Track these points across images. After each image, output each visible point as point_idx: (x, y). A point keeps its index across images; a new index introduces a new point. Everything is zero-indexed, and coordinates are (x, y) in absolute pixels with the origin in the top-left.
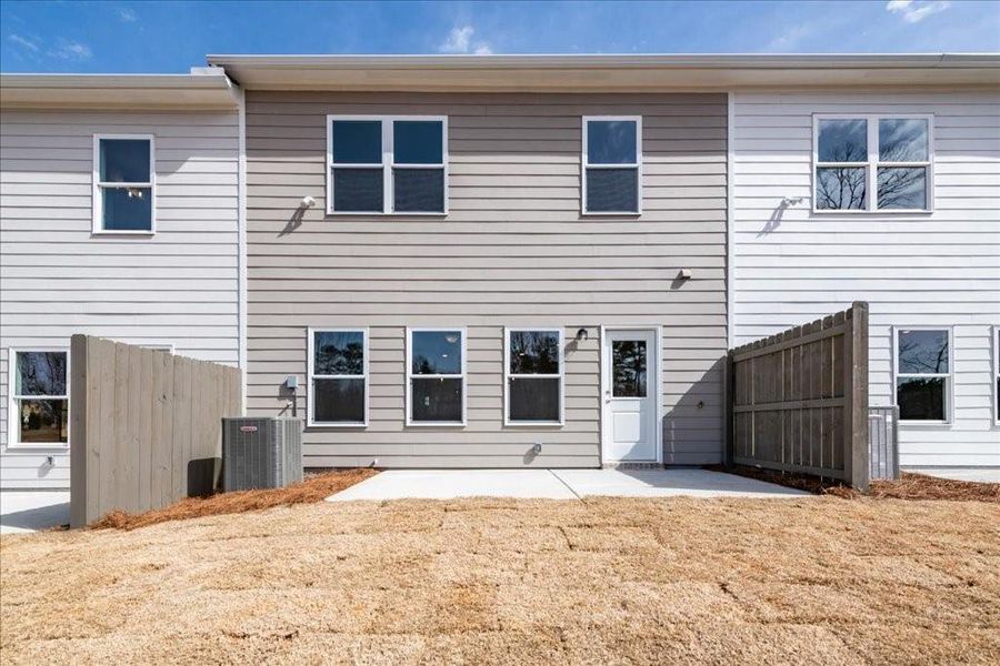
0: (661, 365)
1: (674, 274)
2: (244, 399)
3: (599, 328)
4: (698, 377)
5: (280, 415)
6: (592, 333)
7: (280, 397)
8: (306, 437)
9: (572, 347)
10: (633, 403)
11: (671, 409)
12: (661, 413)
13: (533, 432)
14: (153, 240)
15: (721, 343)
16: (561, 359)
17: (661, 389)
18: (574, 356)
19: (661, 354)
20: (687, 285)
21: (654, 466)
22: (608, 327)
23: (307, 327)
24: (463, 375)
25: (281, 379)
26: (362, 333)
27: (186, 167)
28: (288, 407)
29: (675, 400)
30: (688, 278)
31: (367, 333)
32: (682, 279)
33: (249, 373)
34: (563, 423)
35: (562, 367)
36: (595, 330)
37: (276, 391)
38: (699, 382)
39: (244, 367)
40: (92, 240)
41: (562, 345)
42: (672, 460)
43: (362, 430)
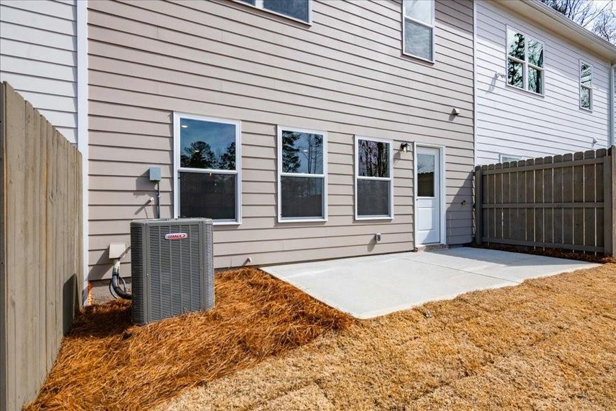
0: (445, 174)
1: (451, 110)
2: (85, 194)
3: (413, 143)
4: (461, 183)
5: (136, 213)
6: (409, 147)
7: (137, 192)
9: (397, 157)
10: (428, 201)
11: (449, 205)
12: (444, 208)
13: (371, 225)
15: (470, 161)
16: (391, 165)
17: (443, 191)
18: (400, 164)
19: (443, 167)
20: (456, 119)
21: (441, 246)
22: (418, 144)
23: (172, 112)
24: (325, 175)
25: (140, 170)
26: (234, 126)
28: (148, 204)
29: (451, 199)
30: (457, 115)
31: (239, 127)
32: (455, 114)
33: (90, 159)
34: (393, 217)
35: (392, 172)
36: (411, 145)
37: (132, 184)
38: (462, 187)
39: (85, 152)
41: (392, 154)
42: (450, 242)
43: (233, 229)
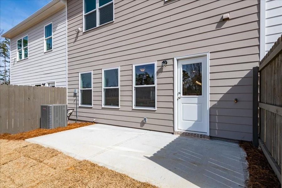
0: (209, 76)
1: (218, 19)
2: (67, 97)
3: (173, 59)
4: (236, 82)
5: (74, 102)
6: (170, 62)
7: (74, 96)
8: (79, 110)
9: (160, 71)
10: (194, 99)
11: (216, 102)
12: (209, 105)
13: (144, 113)
14: (53, 51)
15: (256, 58)
16: (155, 77)
17: (209, 90)
18: (162, 75)
19: (209, 70)
20: (227, 24)
21: (202, 136)
22: (178, 58)
23: (79, 72)
25: (74, 91)
27: (58, 28)
28: (75, 99)
29: (219, 97)
30: (228, 19)
31: (92, 72)
32: (224, 20)
33: (68, 89)
34: (156, 109)
35: (156, 81)
36: (171, 60)
37: (73, 94)
38: (235, 86)
39: (67, 87)
40: (45, 54)
41: (156, 69)
42: (216, 134)
43: (91, 108)
